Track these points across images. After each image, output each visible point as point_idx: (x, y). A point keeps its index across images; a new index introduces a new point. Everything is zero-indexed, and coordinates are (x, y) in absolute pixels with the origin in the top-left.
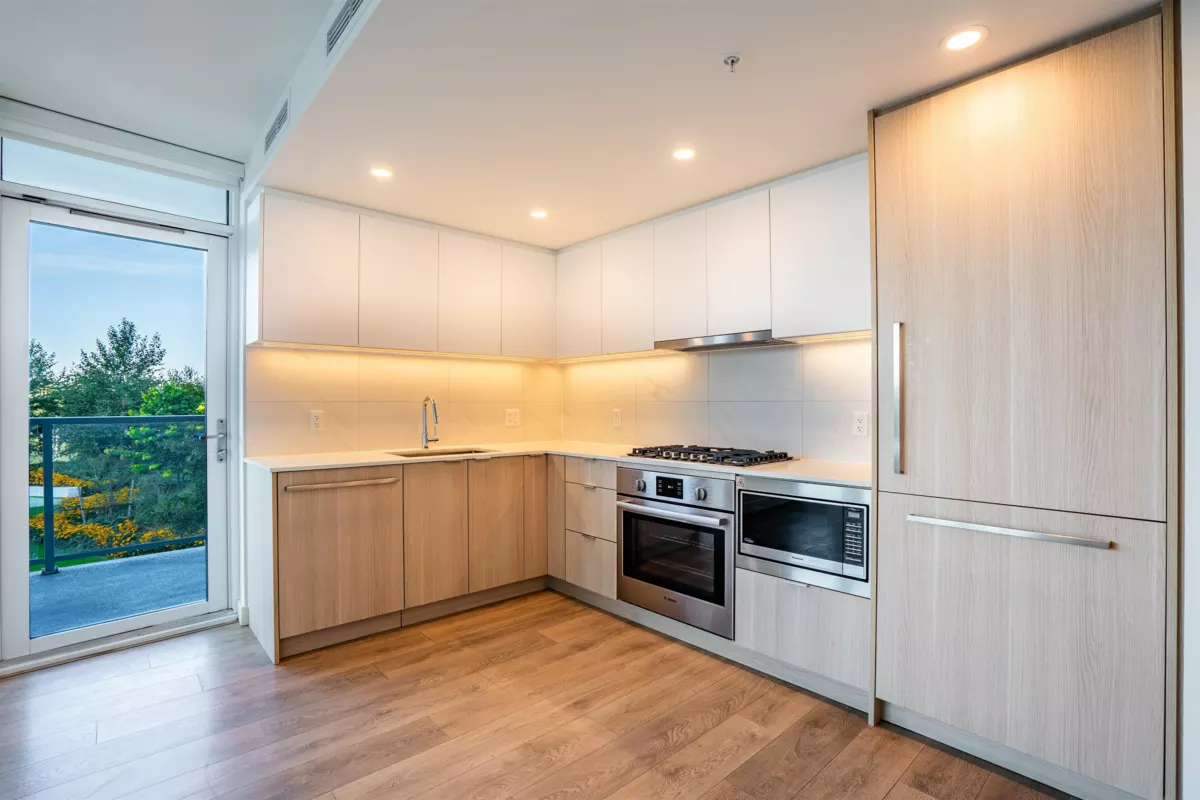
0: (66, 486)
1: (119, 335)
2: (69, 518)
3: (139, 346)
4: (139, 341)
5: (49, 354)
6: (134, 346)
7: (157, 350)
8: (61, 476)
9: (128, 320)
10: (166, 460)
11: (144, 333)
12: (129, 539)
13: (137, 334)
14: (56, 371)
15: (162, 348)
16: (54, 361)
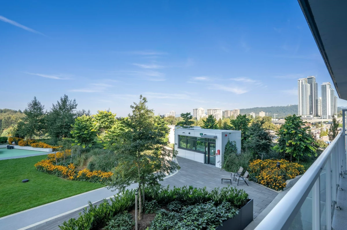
0: (48, 148)
1: (63, 100)
2: (51, 162)
3: (69, 103)
4: (69, 101)
5: (43, 105)
6: (68, 103)
7: (74, 104)
8: (46, 145)
9: (66, 95)
10: (82, 142)
11: (71, 99)
12: (73, 172)
13: (68, 99)
14: (44, 111)
15: (76, 104)
16: (44, 108)
